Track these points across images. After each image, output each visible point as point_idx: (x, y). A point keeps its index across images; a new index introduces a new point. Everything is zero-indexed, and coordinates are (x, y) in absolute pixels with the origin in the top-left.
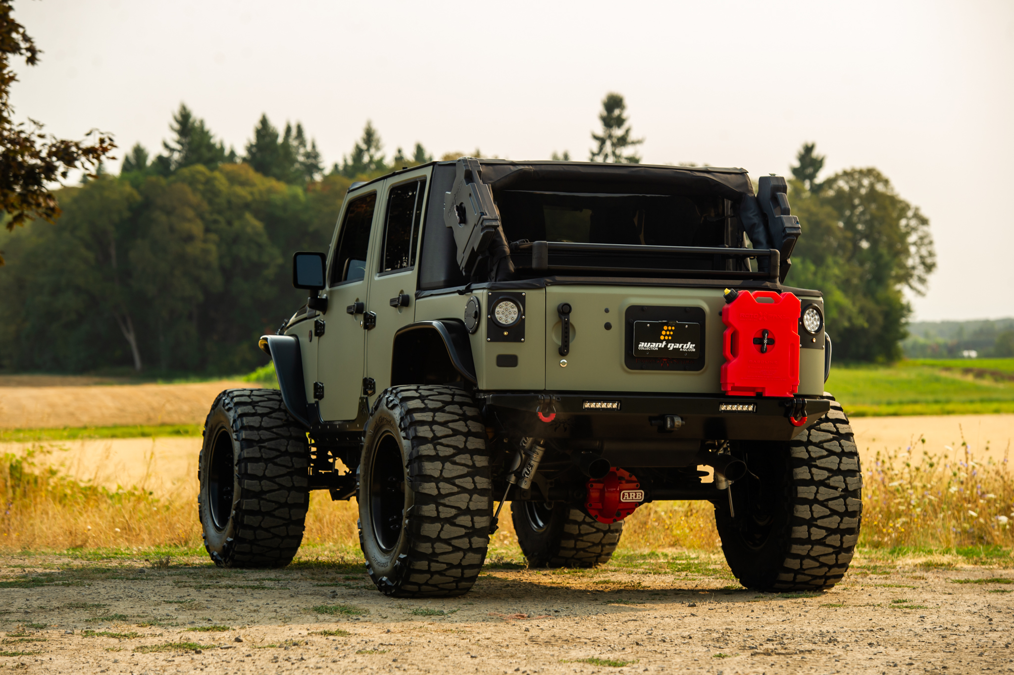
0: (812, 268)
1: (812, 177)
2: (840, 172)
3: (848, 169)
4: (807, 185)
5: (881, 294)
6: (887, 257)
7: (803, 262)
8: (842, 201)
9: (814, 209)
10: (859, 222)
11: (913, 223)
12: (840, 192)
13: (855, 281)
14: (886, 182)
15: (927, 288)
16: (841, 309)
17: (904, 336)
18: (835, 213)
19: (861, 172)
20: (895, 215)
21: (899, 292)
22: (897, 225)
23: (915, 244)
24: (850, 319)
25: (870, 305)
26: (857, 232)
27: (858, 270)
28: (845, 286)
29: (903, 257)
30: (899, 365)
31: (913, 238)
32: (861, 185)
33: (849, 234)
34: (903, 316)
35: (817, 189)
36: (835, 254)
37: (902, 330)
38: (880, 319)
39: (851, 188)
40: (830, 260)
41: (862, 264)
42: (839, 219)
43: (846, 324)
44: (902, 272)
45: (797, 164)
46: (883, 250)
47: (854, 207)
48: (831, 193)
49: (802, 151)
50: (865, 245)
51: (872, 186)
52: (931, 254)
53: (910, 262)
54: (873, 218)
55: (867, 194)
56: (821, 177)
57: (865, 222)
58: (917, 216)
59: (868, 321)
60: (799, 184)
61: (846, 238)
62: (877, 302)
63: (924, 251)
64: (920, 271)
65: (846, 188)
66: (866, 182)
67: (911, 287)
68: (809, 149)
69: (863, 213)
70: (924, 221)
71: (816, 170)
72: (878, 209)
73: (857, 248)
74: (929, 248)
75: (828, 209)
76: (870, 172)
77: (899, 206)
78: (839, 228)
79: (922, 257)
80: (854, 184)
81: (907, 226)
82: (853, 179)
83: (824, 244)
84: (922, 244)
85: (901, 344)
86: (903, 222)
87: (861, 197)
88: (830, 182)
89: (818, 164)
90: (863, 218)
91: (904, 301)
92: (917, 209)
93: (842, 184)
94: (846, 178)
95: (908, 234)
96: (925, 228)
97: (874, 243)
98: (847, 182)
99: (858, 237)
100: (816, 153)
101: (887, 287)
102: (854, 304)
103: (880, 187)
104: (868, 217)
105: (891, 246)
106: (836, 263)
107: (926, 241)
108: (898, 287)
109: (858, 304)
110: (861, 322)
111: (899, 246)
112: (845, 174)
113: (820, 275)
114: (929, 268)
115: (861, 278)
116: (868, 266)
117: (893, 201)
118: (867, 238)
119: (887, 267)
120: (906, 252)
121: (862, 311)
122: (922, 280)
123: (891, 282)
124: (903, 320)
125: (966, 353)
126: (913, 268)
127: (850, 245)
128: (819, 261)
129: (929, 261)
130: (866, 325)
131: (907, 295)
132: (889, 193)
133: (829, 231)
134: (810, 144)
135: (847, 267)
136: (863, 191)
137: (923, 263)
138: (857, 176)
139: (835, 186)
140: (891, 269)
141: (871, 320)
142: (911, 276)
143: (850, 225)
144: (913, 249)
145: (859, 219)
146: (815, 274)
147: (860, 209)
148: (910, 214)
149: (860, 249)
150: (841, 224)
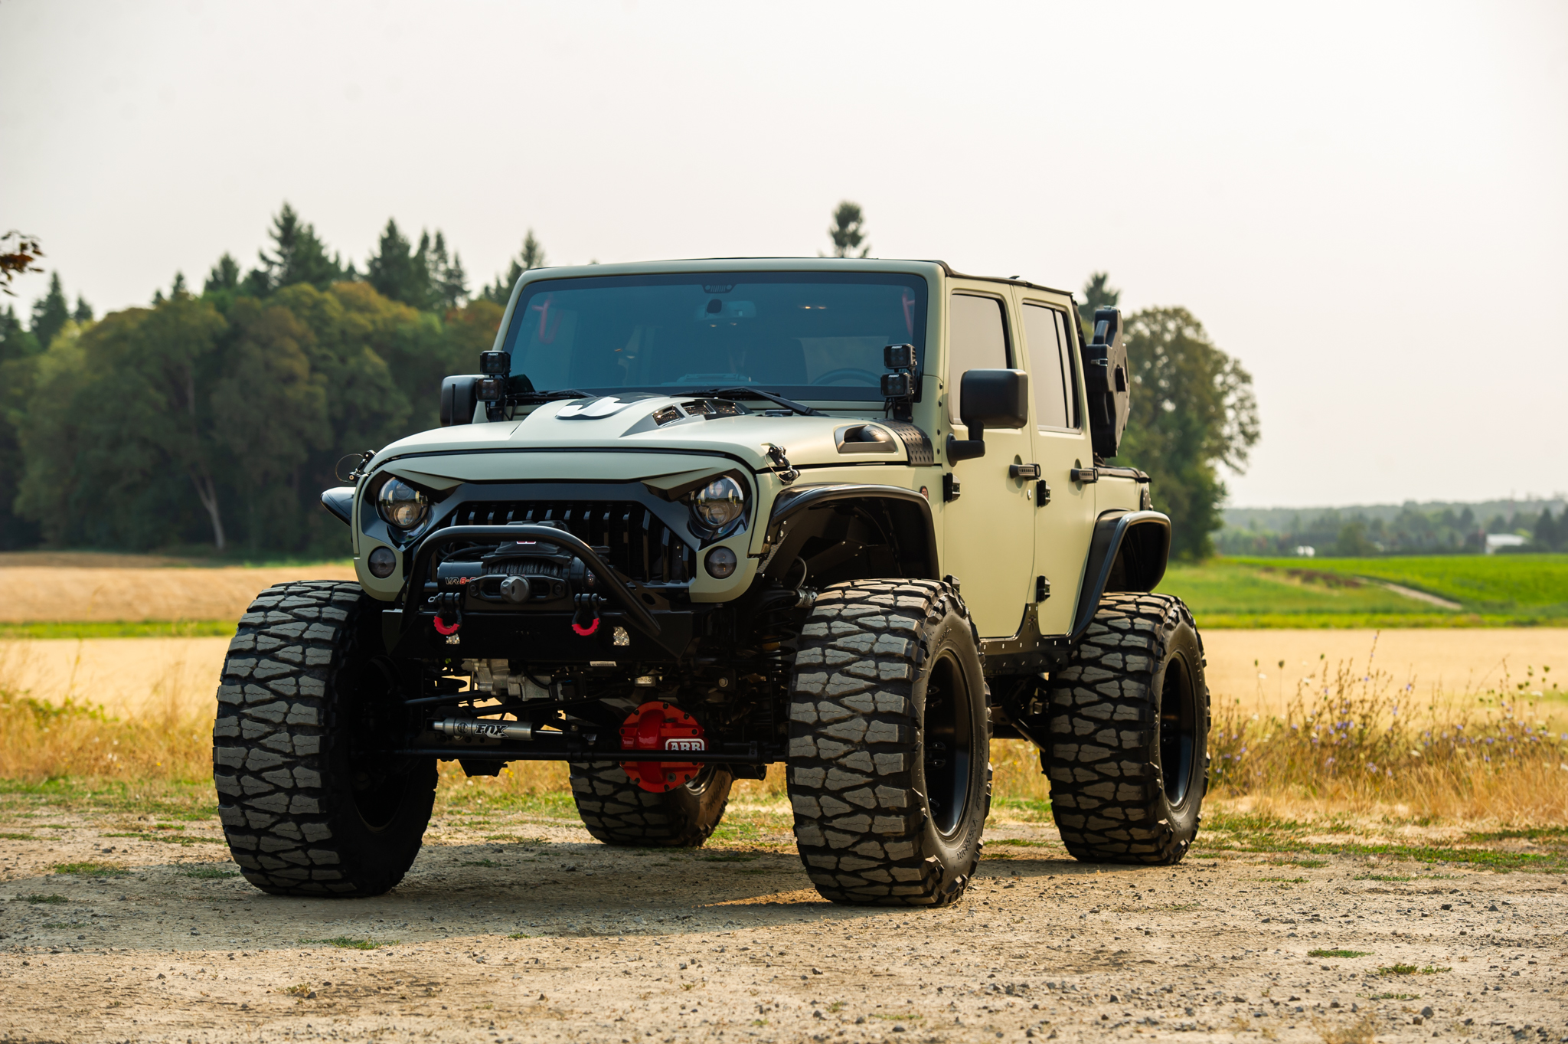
2: (1139, 312)
3: (1150, 308)
5: (1188, 471)
6: (1196, 424)
8: (1141, 349)
10: (1162, 376)
11: (1231, 380)
12: (1139, 337)
13: (1156, 453)
14: (1198, 326)
15: (1248, 465)
17: (1216, 526)
19: (1165, 313)
20: (1208, 369)
21: (1211, 469)
22: (1211, 382)
23: (1233, 407)
25: (1173, 484)
26: (1159, 390)
27: (1159, 438)
29: (1217, 424)
30: (1210, 563)
31: (1230, 399)
32: (1165, 329)
33: (1149, 393)
34: (1215, 500)
37: (1214, 518)
38: (1186, 504)
39: (1153, 333)
41: (1164, 431)
42: (1136, 373)
44: (1215, 443)
46: (1193, 415)
47: (1156, 358)
49: (1091, 284)
50: (1169, 406)
51: (1179, 330)
52: (1253, 421)
53: (1226, 431)
54: (1180, 372)
55: (1173, 342)
57: (1170, 378)
58: (1236, 371)
59: (1170, 506)
61: (1144, 398)
62: (1183, 481)
63: (1244, 417)
64: (1239, 442)
65: (1146, 333)
66: (1171, 325)
67: (1227, 463)
68: (1099, 281)
69: (1167, 365)
70: (1245, 378)
72: (1187, 360)
73: (1158, 409)
74: (1251, 413)
76: (1177, 313)
77: (1214, 357)
78: (1136, 384)
79: (1241, 424)
80: (1156, 328)
81: (1223, 383)
82: (1156, 321)
84: (1242, 407)
85: (1213, 537)
86: (1218, 379)
87: (1164, 345)
90: (1167, 372)
91: (1217, 481)
92: (1237, 362)
93: (1140, 327)
94: (1146, 319)
95: (1224, 393)
96: (1246, 387)
97: (1181, 406)
98: (1147, 325)
99: (1160, 396)
100: (1108, 287)
101: (1197, 462)
103: (1189, 333)
104: (1173, 370)
105: (1202, 409)
107: (1248, 404)
108: (1210, 462)
111: (1212, 409)
112: (1146, 314)
114: (1251, 438)
115: (1163, 449)
116: (1171, 435)
117: (1206, 350)
118: (1172, 397)
119: (1198, 436)
120: (1221, 417)
121: (1163, 493)
122: (1241, 455)
123: (1201, 455)
124: (1216, 506)
125: (1301, 550)
126: (1231, 438)
127: (1149, 407)
129: (1250, 429)
131: (1221, 472)
132: (1201, 340)
134: (1101, 275)
135: (1145, 435)
136: (1168, 337)
137: (1244, 433)
138: (1160, 317)
139: (1132, 330)
140: (1202, 439)
142: (1227, 448)
143: (1150, 381)
144: (1230, 414)
145: (1162, 374)
147: (1165, 360)
148: (1227, 368)
149: (1163, 411)
150: (1139, 379)
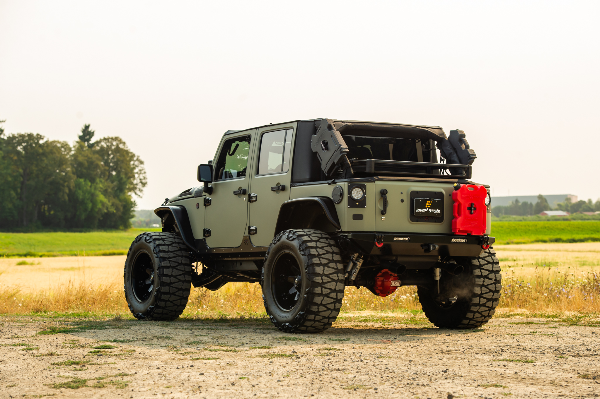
0: (89, 184)
1: (88, 140)
2: (102, 138)
3: (106, 137)
4: (86, 143)
5: (122, 197)
6: (125, 179)
7: (85, 181)
8: (103, 152)
9: (90, 156)
10: (111, 162)
11: (137, 163)
12: (102, 147)
13: (110, 190)
14: (124, 143)
15: (143, 194)
16: (103, 204)
17: (133, 217)
18: (100, 158)
19: (112, 138)
20: (128, 159)
21: (130, 196)
22: (129, 164)
23: (137, 173)
24: (107, 209)
25: (117, 202)
26: (110, 167)
27: (111, 185)
28: (105, 192)
29: (132, 179)
30: (130, 230)
31: (136, 170)
32: (112, 145)
33: (107, 168)
34: (132, 207)
35: (91, 146)
36: (100, 177)
37: (131, 214)
38: (121, 209)
39: (107, 146)
40: (98, 180)
41: (112, 182)
42: (101, 161)
43: (106, 211)
44: (132, 186)
45: (81, 134)
46: (123, 176)
47: (109, 155)
48: (98, 148)
49: (84, 128)
50: (114, 173)
51: (117, 145)
52: (145, 178)
53: (135, 182)
54: (118, 160)
55: (115, 149)
56: (93, 141)
57: (114, 163)
58: (138, 160)
59: (115, 210)
60: (82, 143)
61: (105, 170)
62: (120, 200)
63: (141, 177)
64: (140, 186)
65: (105, 146)
66: (115, 143)
67: (136, 194)
68: (87, 127)
69: (113, 158)
70: (142, 163)
71: (91, 137)
72: (120, 156)
73: (110, 175)
74: (144, 175)
75: (97, 156)
76: (116, 139)
77: (130, 155)
78: (102, 165)
79: (140, 179)
80: (109, 144)
81: (134, 164)
82: (108, 142)
83: (95, 173)
84: (140, 173)
85: (132, 220)
86: (132, 163)
87: (112, 151)
88: (97, 143)
89: (91, 134)
90: (113, 160)
91: (132, 200)
92: (138, 156)
93: (103, 144)
94: (105, 141)
95: (134, 168)
96: (142, 166)
97: (118, 173)
98: (106, 143)
99: (111, 169)
100: (90, 129)
101: (124, 193)
102: (109, 201)
103: (121, 146)
104: (115, 160)
105: (126, 174)
106: (101, 181)
107: (143, 172)
108: (129, 193)
109: (111, 201)
110: (113, 210)
111: (130, 175)
112: (105, 139)
113: (93, 187)
114: (144, 184)
115: (113, 189)
116: (115, 183)
117: (127, 152)
118: (115, 170)
119: (125, 183)
120: (134, 177)
121: (113, 205)
122: (141, 191)
123: (126, 191)
124: (132, 209)
125: (154, 225)
126: (137, 184)
127: (107, 173)
128: (93, 180)
129: (144, 181)
130: (115, 211)
131: (133, 197)
132: (126, 149)
133: (97, 166)
134: (87, 125)
135: (106, 184)
136: (113, 148)
137: (141, 182)
138: (110, 140)
139: (100, 145)
140: (126, 185)
141: (117, 209)
142: (136, 188)
143: (107, 163)
144: (136, 176)
145: (111, 161)
146: (91, 187)
147: (112, 156)
148: (135, 159)
149: (112, 175)
150: (102, 163)
